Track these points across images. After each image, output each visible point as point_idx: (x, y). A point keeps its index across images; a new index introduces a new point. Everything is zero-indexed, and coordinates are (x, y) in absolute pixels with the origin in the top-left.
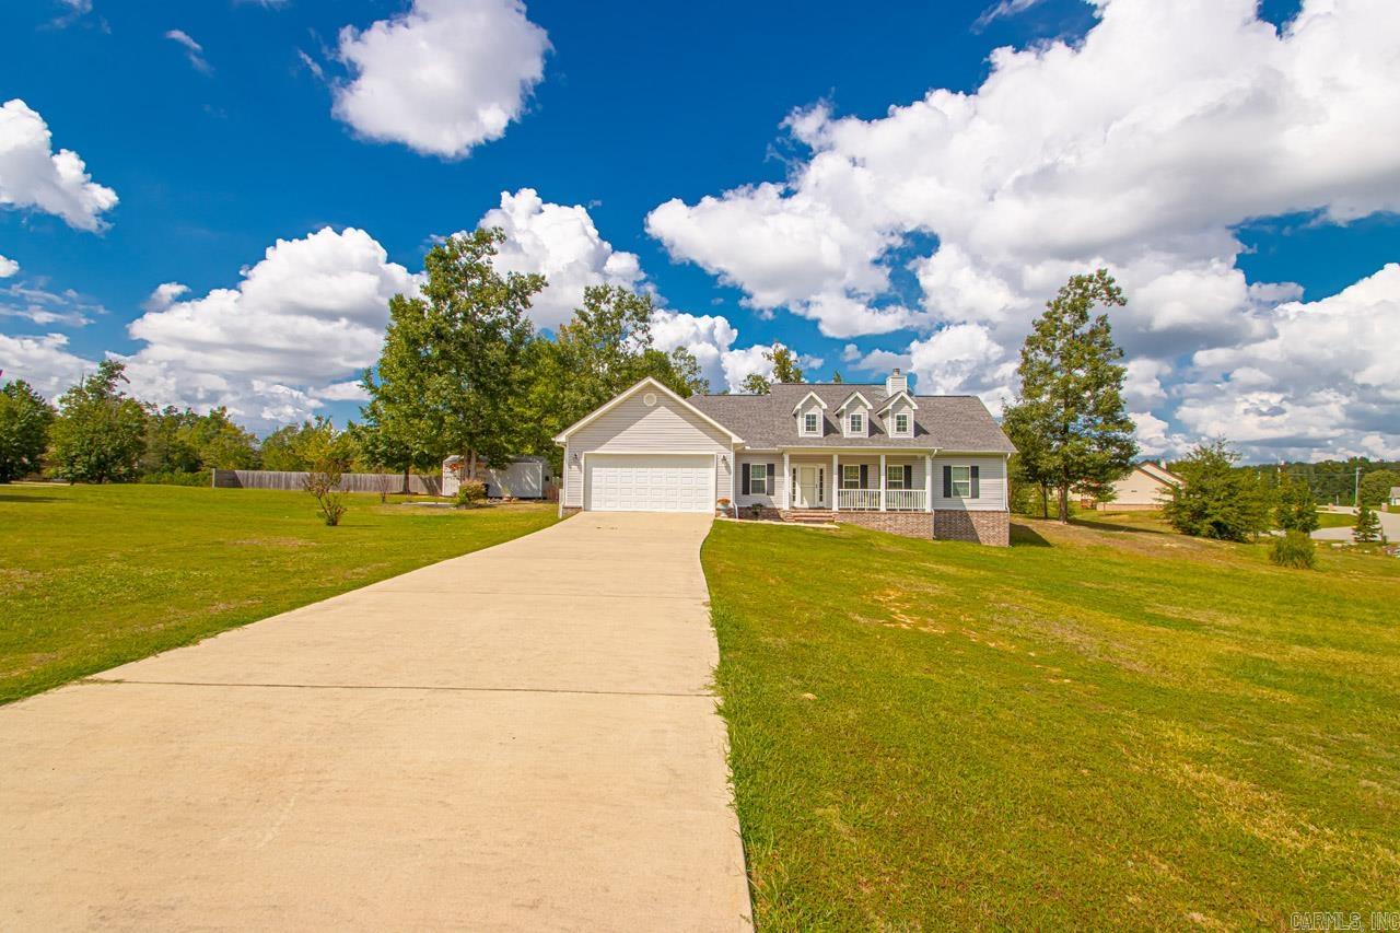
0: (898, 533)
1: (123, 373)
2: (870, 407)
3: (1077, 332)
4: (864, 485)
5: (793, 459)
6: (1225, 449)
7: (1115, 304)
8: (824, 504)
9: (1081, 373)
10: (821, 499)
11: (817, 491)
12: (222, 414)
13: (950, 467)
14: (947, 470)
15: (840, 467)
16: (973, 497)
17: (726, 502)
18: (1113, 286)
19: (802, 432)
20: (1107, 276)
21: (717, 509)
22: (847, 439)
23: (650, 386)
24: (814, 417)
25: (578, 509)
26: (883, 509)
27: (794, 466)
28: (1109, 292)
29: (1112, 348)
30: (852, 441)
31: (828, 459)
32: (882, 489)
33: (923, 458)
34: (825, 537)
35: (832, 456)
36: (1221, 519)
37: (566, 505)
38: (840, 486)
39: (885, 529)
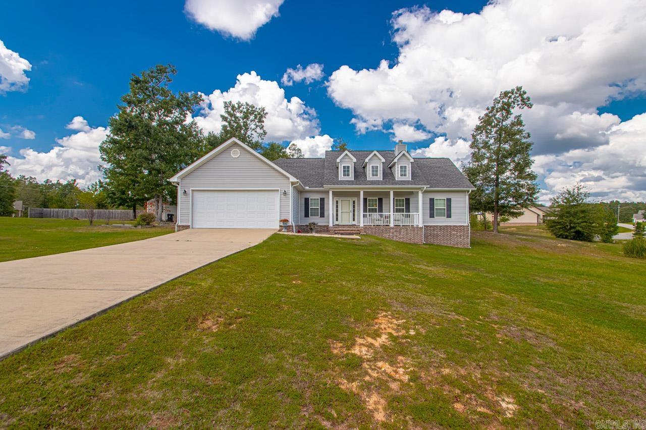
0: (401, 240)
1: (6, 160)
2: (384, 160)
3: (504, 123)
4: (381, 210)
5: (336, 194)
6: (581, 191)
7: (526, 108)
8: (355, 223)
9: (507, 146)
10: (354, 220)
11: (351, 214)
12: (74, 183)
13: (434, 199)
14: (432, 200)
15: (365, 200)
16: (447, 217)
17: (285, 221)
18: (525, 96)
19: (341, 177)
20: (522, 90)
21: (280, 226)
22: (369, 181)
23: (235, 144)
24: (348, 167)
25: (187, 227)
26: (392, 225)
27: (336, 199)
28: (523, 100)
29: (524, 133)
30: (372, 183)
31: (357, 194)
32: (392, 213)
33: (418, 193)
34: (349, 244)
35: (359, 192)
36: (580, 229)
37: (179, 224)
38: (365, 210)
39: (393, 238)
